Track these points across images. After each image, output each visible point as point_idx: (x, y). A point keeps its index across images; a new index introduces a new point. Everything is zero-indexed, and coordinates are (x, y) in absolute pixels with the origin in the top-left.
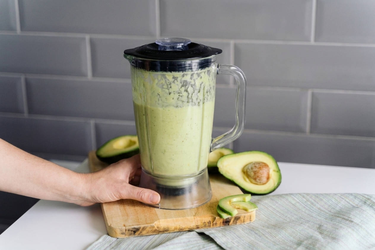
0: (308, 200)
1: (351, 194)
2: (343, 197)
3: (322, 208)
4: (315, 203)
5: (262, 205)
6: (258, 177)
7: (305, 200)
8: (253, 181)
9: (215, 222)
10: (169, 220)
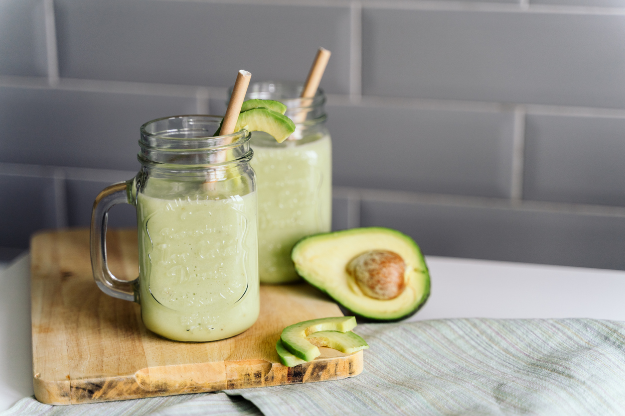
0: (483, 332)
1: (578, 320)
2: (559, 326)
3: (512, 350)
4: (498, 338)
5: (384, 342)
6: (379, 282)
7: (478, 333)
8: (370, 292)
9: (270, 374)
10: (170, 367)
